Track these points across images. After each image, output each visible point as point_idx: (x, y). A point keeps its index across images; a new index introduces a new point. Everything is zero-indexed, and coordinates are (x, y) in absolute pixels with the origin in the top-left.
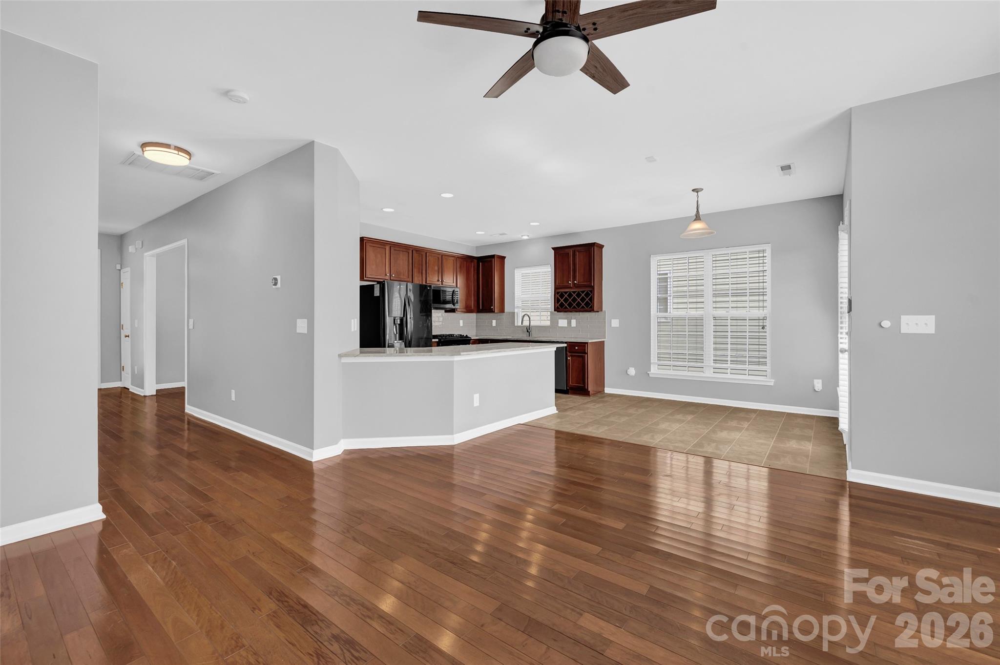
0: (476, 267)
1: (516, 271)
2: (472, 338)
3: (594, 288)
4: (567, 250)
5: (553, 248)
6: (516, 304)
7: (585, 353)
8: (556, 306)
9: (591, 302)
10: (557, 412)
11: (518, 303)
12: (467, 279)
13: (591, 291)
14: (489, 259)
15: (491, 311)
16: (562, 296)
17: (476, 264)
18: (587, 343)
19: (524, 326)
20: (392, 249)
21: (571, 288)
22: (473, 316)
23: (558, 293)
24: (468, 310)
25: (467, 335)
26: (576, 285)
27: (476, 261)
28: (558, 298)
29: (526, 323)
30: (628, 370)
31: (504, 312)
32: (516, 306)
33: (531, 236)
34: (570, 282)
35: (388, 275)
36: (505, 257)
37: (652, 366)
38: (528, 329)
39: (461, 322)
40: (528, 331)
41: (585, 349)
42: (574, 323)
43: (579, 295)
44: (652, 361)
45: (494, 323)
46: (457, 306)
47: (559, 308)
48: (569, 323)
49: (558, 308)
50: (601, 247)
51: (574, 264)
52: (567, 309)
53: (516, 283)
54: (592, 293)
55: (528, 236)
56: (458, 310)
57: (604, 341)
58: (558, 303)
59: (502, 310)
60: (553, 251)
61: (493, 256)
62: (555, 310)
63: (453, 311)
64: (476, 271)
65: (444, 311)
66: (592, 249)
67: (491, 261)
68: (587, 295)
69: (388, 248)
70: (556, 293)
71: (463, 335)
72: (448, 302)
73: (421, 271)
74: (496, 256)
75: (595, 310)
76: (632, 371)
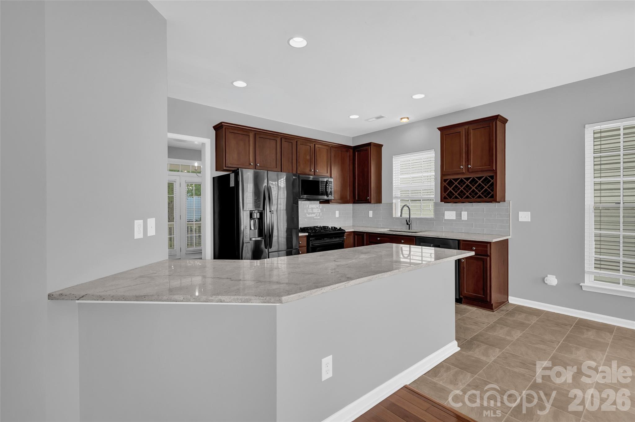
0: (352, 157)
1: (394, 160)
2: (346, 231)
3: (496, 173)
4: (459, 129)
5: (439, 129)
6: (394, 194)
7: (487, 256)
8: (443, 196)
9: (492, 191)
10: (459, 349)
11: (396, 193)
12: (343, 170)
13: (492, 177)
14: (365, 148)
15: (368, 202)
16: (450, 183)
17: (352, 154)
18: (490, 243)
19: (404, 218)
20: (257, 137)
21: (463, 173)
22: (350, 206)
23: (445, 181)
24: (343, 200)
25: (340, 228)
26: (470, 170)
27: (351, 151)
28: (445, 186)
29: (406, 215)
30: (546, 279)
31: (381, 203)
32: (394, 196)
33: (413, 119)
34: (462, 167)
35: (252, 164)
36: (382, 145)
37: (586, 275)
38: (408, 222)
39: (337, 212)
40: (407, 224)
41: (487, 251)
42: (465, 216)
43: (474, 181)
44: (586, 269)
45: (371, 214)
46: (331, 197)
47: (447, 198)
48: (459, 215)
49: (445, 198)
50: (505, 121)
51: (468, 146)
52: (458, 200)
53: (394, 172)
54: (492, 179)
55: (408, 118)
56: (332, 201)
57: (508, 239)
58: (445, 192)
59: (379, 201)
60: (439, 132)
61: (369, 144)
62: (441, 201)
63: (327, 202)
64: (351, 161)
65: (319, 202)
66: (494, 123)
67: (367, 150)
68: (486, 181)
69: (252, 135)
70: (443, 180)
71: (337, 228)
72: (322, 194)
73: (290, 160)
74: (372, 144)
75: (497, 201)
76: (552, 280)
